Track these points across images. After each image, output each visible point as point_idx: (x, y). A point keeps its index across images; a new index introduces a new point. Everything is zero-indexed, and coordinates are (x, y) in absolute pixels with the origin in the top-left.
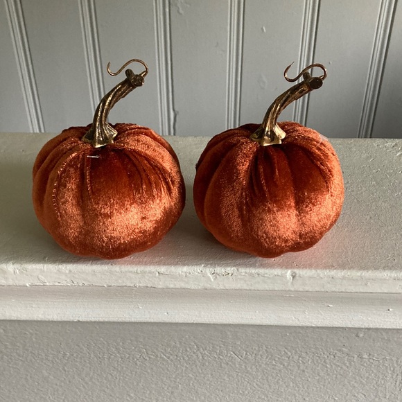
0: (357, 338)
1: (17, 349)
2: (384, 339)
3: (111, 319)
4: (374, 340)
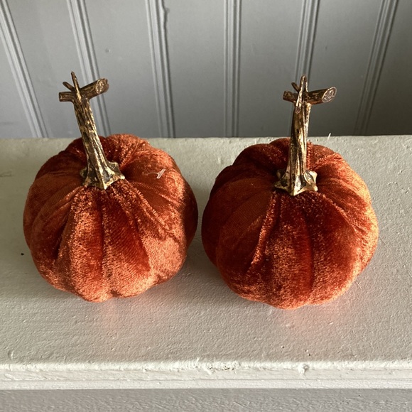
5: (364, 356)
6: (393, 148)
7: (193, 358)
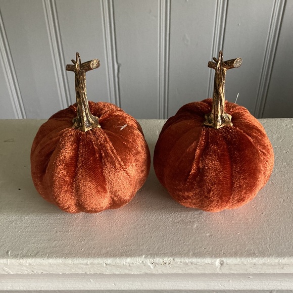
5: (263, 254)
6: (277, 126)
7: (140, 255)
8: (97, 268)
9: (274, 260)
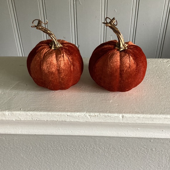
0: (150, 142)
1: (10, 146)
2: (162, 142)
3: (49, 134)
4: (157, 143)
7: (84, 112)
8: (63, 117)
9: (149, 116)
